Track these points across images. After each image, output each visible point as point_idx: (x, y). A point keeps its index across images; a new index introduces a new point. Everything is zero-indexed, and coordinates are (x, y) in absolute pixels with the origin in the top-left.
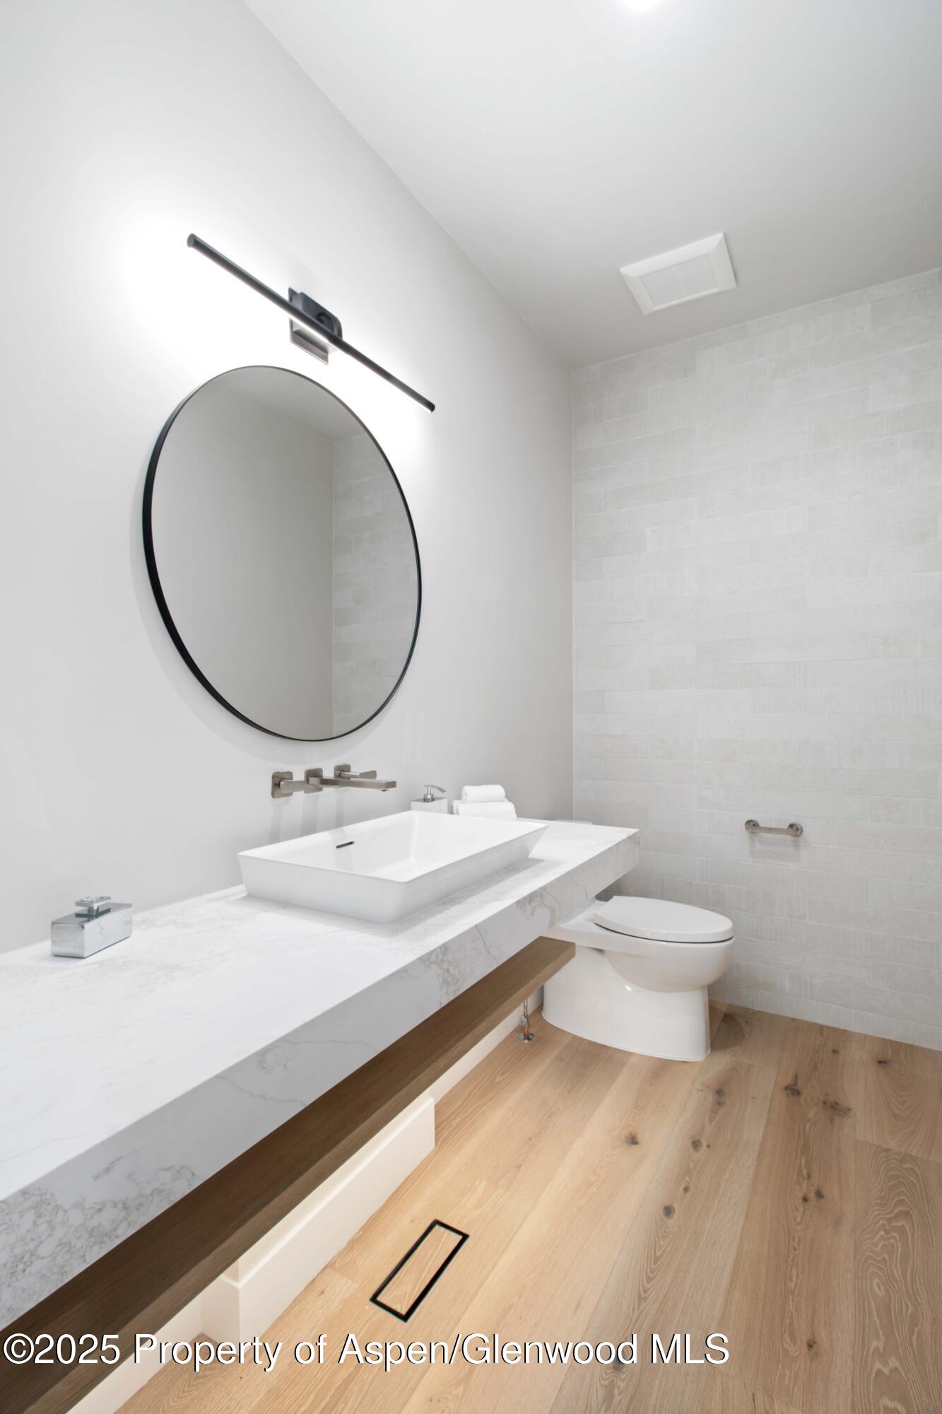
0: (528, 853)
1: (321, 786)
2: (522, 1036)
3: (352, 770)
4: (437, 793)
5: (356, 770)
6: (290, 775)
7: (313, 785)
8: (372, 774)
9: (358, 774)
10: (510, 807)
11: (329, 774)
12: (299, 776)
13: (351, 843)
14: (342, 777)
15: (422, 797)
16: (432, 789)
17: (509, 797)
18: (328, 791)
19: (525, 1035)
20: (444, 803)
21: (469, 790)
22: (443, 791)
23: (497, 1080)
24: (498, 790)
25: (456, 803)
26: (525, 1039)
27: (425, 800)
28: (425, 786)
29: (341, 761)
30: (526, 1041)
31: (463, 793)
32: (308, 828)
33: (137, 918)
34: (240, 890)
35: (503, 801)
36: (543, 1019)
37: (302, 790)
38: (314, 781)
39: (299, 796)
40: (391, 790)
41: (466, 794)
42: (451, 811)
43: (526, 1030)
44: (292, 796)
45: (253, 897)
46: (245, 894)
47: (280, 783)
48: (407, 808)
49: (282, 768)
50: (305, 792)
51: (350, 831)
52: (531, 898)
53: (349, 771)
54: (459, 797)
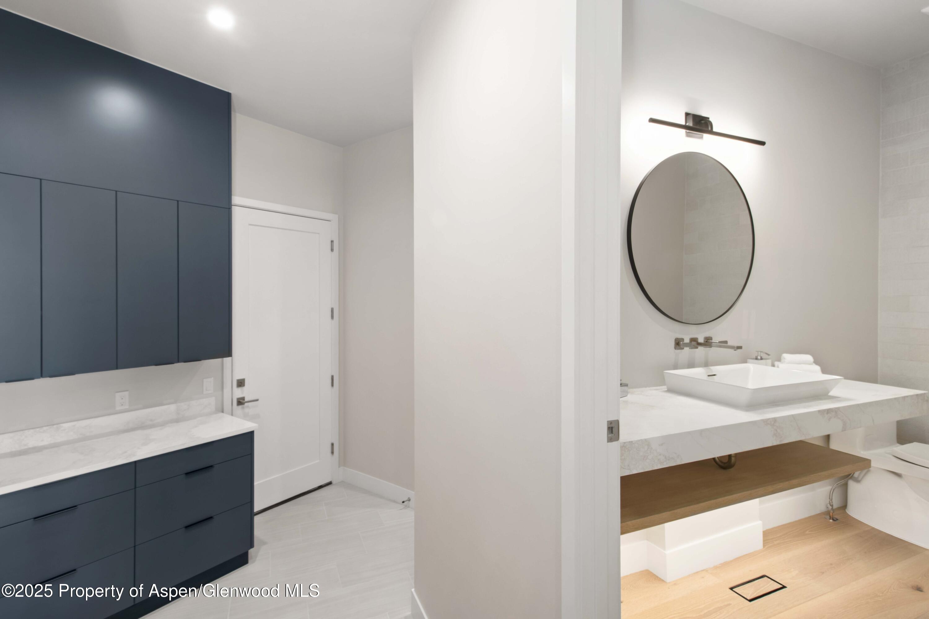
0: (829, 392)
1: (697, 346)
2: (828, 517)
3: (713, 339)
4: (764, 356)
5: (715, 340)
6: (683, 340)
7: (693, 345)
8: (726, 342)
9: (718, 342)
10: (818, 368)
11: (701, 340)
12: (687, 340)
13: (714, 375)
14: (708, 343)
15: (755, 357)
16: (761, 353)
17: (816, 362)
18: (701, 349)
19: (830, 517)
20: (769, 362)
21: (785, 356)
22: (769, 355)
23: (807, 532)
24: (809, 358)
25: (776, 363)
26: (830, 519)
27: (756, 359)
28: (756, 351)
29: (707, 334)
30: (831, 521)
31: (782, 357)
32: (691, 365)
33: (631, 390)
34: (665, 388)
35: (812, 364)
36: (846, 513)
37: (688, 347)
38: (694, 343)
39: (687, 349)
40: (739, 350)
41: (784, 358)
42: (773, 365)
43: (831, 514)
44: (683, 350)
45: (671, 390)
46: (666, 390)
47: (678, 344)
48: (745, 361)
49: (680, 336)
50: (690, 348)
51: (715, 369)
52: (828, 411)
53: (712, 340)
54: (779, 360)
